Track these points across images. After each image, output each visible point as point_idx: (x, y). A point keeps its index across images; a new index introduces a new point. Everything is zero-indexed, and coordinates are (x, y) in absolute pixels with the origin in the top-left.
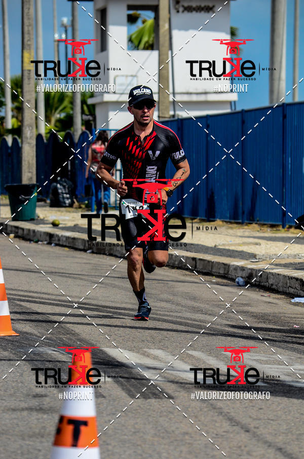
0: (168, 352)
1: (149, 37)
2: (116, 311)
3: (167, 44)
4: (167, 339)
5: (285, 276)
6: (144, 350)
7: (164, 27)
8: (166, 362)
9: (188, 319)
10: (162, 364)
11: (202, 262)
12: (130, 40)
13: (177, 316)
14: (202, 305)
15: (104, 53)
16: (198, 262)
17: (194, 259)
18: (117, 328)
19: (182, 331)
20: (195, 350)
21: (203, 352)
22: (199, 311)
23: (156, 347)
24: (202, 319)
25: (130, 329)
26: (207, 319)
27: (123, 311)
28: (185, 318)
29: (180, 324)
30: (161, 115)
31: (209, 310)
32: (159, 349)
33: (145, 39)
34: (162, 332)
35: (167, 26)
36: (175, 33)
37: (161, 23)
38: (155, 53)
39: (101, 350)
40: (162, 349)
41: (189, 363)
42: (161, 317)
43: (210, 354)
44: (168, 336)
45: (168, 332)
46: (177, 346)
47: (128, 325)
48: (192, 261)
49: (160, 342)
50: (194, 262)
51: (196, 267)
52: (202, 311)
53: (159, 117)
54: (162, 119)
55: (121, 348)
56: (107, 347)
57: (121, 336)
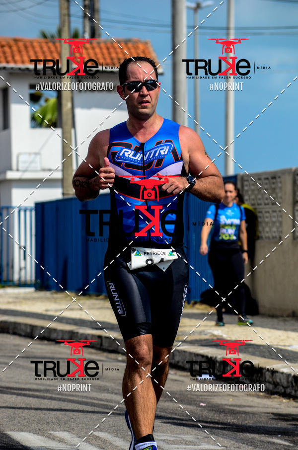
0: (74, 434)
1: (53, 114)
2: (20, 392)
3: (70, 122)
4: (72, 420)
5: (191, 353)
6: (50, 432)
7: (67, 106)
8: (71, 445)
9: (94, 399)
10: (68, 447)
11: (108, 340)
12: (33, 118)
13: (82, 396)
14: (108, 384)
15: (6, 132)
16: (104, 340)
17: (100, 337)
18: (21, 410)
19: (88, 412)
20: (101, 431)
21: (109, 433)
22: (105, 390)
23: (62, 429)
24: (108, 398)
25: (35, 411)
26: (113, 399)
27: (27, 392)
28: (91, 398)
29: (86, 404)
30: (65, 192)
31: (115, 389)
32: (65, 431)
33: (49, 116)
34: (68, 413)
35: (69, 105)
36: (79, 112)
37: (64, 102)
38: (59, 131)
39: (5, 434)
40: (67, 431)
41: (95, 445)
42: (66, 397)
43: (117, 436)
44: (74, 417)
45: (74, 413)
46: (84, 427)
47: (33, 407)
48: (97, 338)
49: (66, 424)
50: (100, 340)
51: (101, 345)
52: (108, 390)
53: (63, 194)
54: (66, 197)
55: (25, 431)
56: (11, 430)
57: (25, 419)
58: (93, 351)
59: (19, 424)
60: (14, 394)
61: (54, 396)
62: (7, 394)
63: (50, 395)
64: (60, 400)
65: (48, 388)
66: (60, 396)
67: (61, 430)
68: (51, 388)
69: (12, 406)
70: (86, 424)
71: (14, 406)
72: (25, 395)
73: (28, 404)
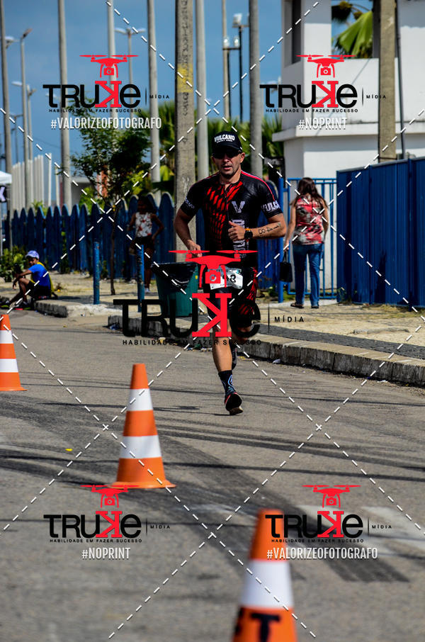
1: (367, 38)
2: (318, 449)
4: (396, 491)
6: (362, 507)
7: (388, 22)
8: (395, 526)
12: (338, 45)
13: (410, 457)
15: (297, 64)
18: (320, 476)
23: (380, 503)
27: (328, 450)
28: (422, 460)
30: (381, 156)
32: (385, 507)
33: (361, 40)
34: (389, 481)
35: (392, 21)
36: (404, 31)
37: (383, 16)
38: (374, 63)
39: (297, 509)
40: (388, 507)
42: (386, 458)
44: (398, 487)
45: (398, 481)
46: (412, 502)
47: (337, 471)
49: (386, 496)
53: (379, 158)
54: (383, 162)
56: (307, 503)
60: (310, 452)
61: (367, 456)
63: (362, 455)
64: (376, 462)
65: (359, 444)
66: (376, 457)
67: (379, 505)
68: (363, 445)
69: (306, 469)
70: (416, 498)
71: (309, 469)
72: (325, 454)
73: (329, 468)
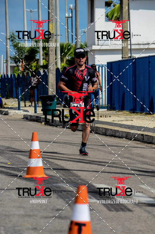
1: (118, 14)
2: (100, 163)
3: (127, 18)
6: (116, 185)
7: (125, 8)
9: (139, 168)
11: (147, 136)
12: (107, 16)
13: (133, 166)
14: (147, 160)
16: (145, 137)
17: (142, 135)
21: (148, 186)
22: (145, 163)
24: (147, 168)
25: (108, 174)
26: (150, 168)
27: (104, 164)
28: (138, 167)
30: (123, 57)
31: (151, 163)
33: (115, 15)
34: (125, 175)
35: (127, 8)
36: (131, 11)
37: (124, 6)
39: (92, 185)
40: (125, 184)
43: (153, 187)
45: (129, 175)
46: (134, 183)
47: (107, 171)
48: (141, 136)
51: (143, 139)
52: (147, 163)
53: (122, 57)
54: (124, 59)
55: (103, 184)
56: (97, 183)
57: (103, 177)
58: (139, 142)
59: (100, 180)
60: (97, 164)
61: (118, 166)
62: (93, 164)
63: (116, 165)
64: (121, 168)
65: (115, 162)
66: (121, 166)
68: (116, 162)
69: (96, 170)
70: (135, 181)
71: (97, 171)
